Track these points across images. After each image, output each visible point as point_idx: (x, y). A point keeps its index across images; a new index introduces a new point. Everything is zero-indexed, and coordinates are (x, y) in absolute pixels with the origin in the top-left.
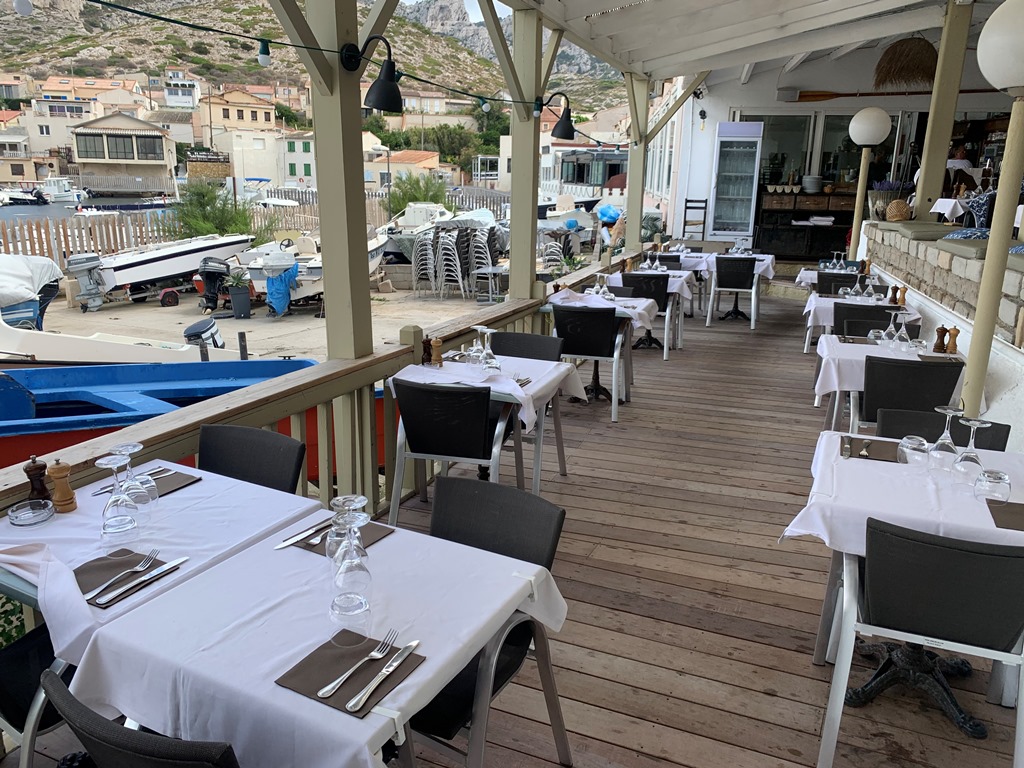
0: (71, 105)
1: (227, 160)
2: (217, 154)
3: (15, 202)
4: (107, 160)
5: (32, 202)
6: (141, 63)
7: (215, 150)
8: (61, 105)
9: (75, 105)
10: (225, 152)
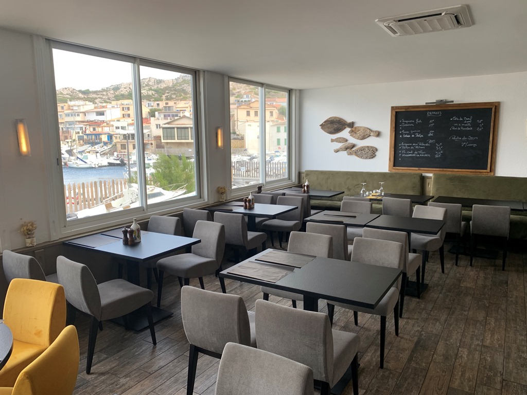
0: (173, 114)
1: (242, 138)
2: (238, 135)
3: (110, 164)
4: (176, 141)
5: (118, 165)
6: (238, 92)
7: (238, 133)
8: (169, 114)
9: (175, 114)
10: (242, 134)
